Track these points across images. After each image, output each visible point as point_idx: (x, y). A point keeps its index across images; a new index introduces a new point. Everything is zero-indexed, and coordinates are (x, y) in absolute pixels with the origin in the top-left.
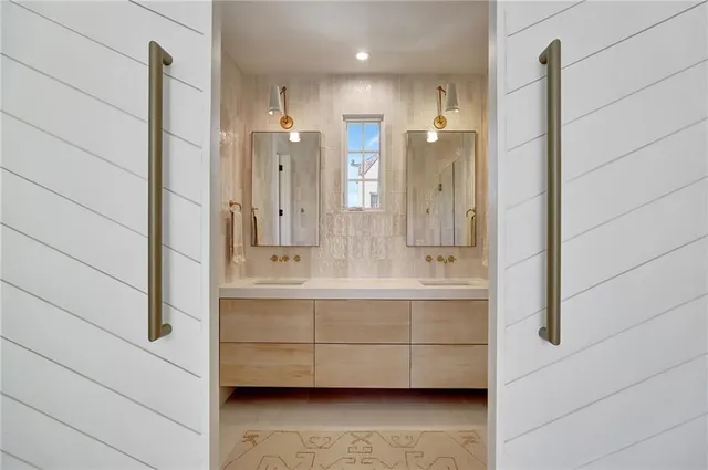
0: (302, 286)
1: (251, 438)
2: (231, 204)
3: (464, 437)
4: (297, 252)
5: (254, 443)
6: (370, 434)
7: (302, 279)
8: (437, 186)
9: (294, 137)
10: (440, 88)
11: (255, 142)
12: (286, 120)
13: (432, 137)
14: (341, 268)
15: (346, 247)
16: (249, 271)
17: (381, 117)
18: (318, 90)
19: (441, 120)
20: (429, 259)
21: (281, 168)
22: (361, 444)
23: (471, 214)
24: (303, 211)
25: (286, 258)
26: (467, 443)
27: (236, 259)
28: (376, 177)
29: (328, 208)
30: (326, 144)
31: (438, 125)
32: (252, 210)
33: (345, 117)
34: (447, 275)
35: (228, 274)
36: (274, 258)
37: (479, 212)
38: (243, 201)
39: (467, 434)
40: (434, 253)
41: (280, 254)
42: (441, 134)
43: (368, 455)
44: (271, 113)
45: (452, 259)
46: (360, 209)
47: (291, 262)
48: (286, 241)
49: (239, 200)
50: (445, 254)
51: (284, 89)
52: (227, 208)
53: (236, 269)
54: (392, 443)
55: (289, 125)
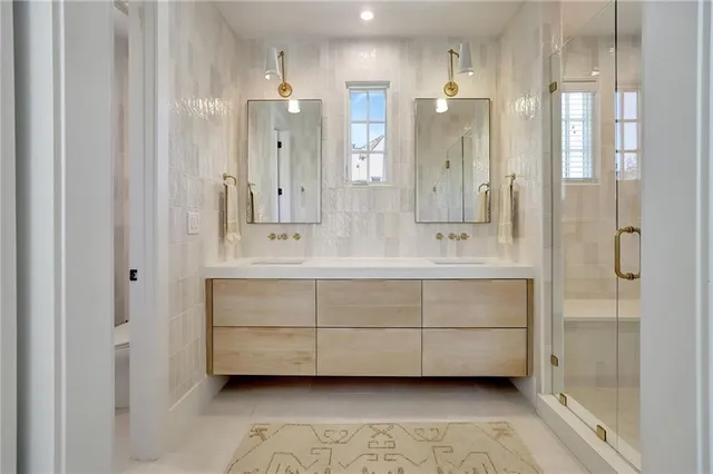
0: (303, 265)
1: (259, 432)
2: (225, 178)
3: (495, 429)
4: (298, 230)
5: (263, 439)
6: (391, 426)
7: (302, 258)
8: (444, 164)
9: (294, 107)
10: (451, 52)
11: (251, 112)
12: (284, 88)
13: (442, 106)
14: (345, 246)
15: (350, 224)
16: (244, 249)
17: (387, 84)
18: (318, 54)
19: (452, 87)
20: (439, 236)
21: (279, 145)
22: (381, 439)
23: (485, 188)
24: (303, 190)
25: (285, 237)
26: (499, 435)
27: (230, 236)
28: (382, 149)
29: (330, 182)
30: (327, 113)
31: (449, 92)
32: (249, 185)
33: (348, 84)
34: (459, 254)
35: (223, 252)
36: (273, 237)
37: (494, 186)
38: (239, 176)
39: (499, 426)
40: (446, 231)
41: (279, 231)
42: (452, 102)
43: (391, 451)
44: (268, 77)
45: (464, 237)
46: (365, 183)
47: (291, 240)
48: (286, 219)
49: (233, 173)
50: (457, 230)
51: (282, 54)
52: (221, 181)
53: (231, 248)
54: (416, 436)
55: (287, 93)
